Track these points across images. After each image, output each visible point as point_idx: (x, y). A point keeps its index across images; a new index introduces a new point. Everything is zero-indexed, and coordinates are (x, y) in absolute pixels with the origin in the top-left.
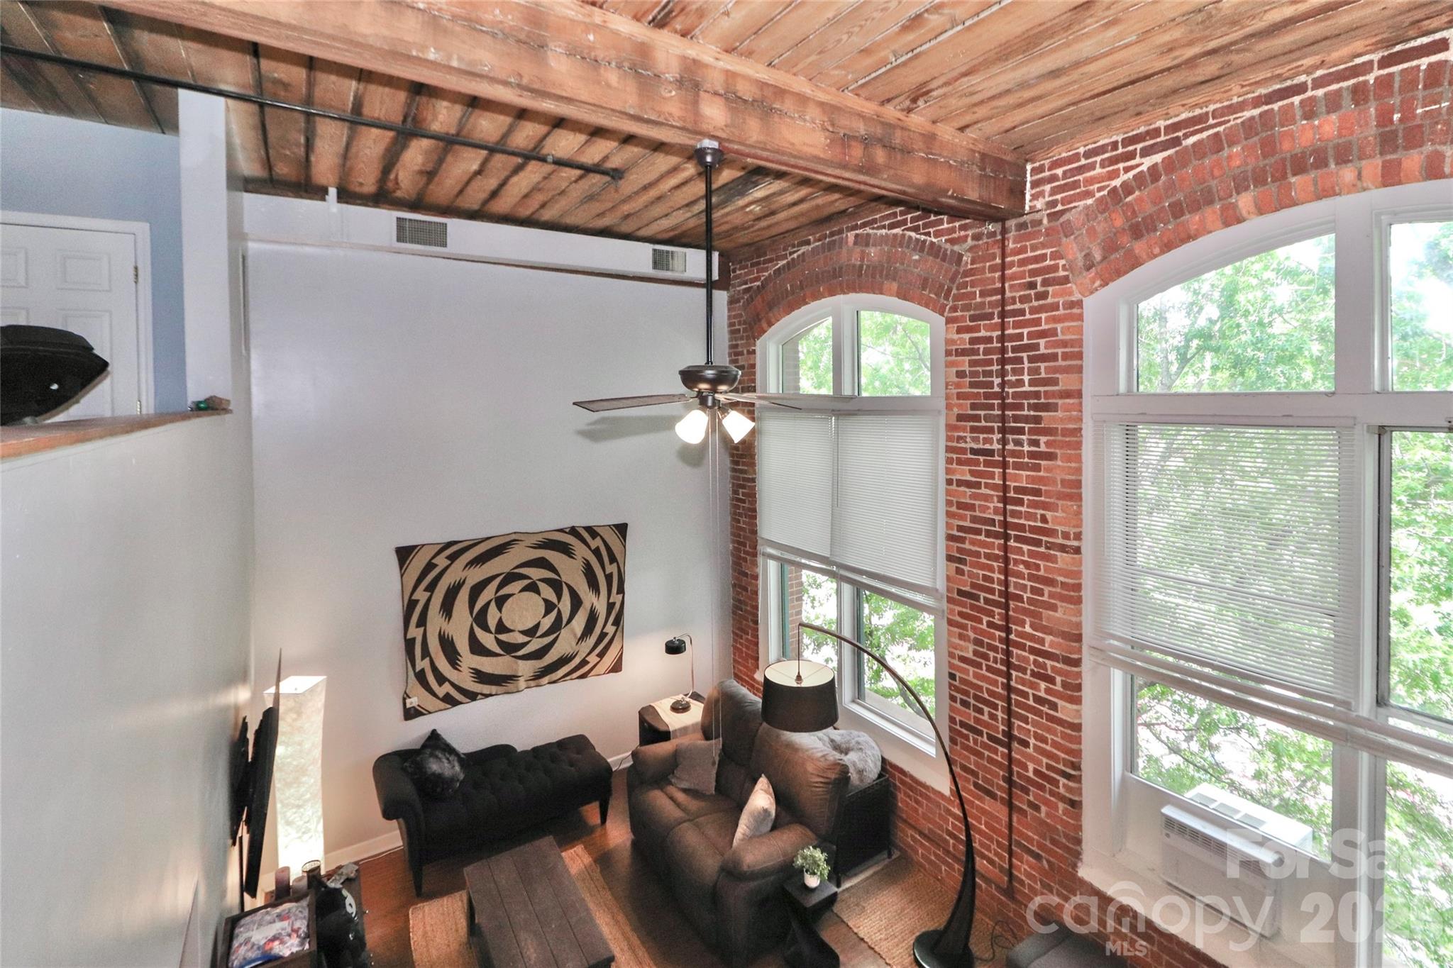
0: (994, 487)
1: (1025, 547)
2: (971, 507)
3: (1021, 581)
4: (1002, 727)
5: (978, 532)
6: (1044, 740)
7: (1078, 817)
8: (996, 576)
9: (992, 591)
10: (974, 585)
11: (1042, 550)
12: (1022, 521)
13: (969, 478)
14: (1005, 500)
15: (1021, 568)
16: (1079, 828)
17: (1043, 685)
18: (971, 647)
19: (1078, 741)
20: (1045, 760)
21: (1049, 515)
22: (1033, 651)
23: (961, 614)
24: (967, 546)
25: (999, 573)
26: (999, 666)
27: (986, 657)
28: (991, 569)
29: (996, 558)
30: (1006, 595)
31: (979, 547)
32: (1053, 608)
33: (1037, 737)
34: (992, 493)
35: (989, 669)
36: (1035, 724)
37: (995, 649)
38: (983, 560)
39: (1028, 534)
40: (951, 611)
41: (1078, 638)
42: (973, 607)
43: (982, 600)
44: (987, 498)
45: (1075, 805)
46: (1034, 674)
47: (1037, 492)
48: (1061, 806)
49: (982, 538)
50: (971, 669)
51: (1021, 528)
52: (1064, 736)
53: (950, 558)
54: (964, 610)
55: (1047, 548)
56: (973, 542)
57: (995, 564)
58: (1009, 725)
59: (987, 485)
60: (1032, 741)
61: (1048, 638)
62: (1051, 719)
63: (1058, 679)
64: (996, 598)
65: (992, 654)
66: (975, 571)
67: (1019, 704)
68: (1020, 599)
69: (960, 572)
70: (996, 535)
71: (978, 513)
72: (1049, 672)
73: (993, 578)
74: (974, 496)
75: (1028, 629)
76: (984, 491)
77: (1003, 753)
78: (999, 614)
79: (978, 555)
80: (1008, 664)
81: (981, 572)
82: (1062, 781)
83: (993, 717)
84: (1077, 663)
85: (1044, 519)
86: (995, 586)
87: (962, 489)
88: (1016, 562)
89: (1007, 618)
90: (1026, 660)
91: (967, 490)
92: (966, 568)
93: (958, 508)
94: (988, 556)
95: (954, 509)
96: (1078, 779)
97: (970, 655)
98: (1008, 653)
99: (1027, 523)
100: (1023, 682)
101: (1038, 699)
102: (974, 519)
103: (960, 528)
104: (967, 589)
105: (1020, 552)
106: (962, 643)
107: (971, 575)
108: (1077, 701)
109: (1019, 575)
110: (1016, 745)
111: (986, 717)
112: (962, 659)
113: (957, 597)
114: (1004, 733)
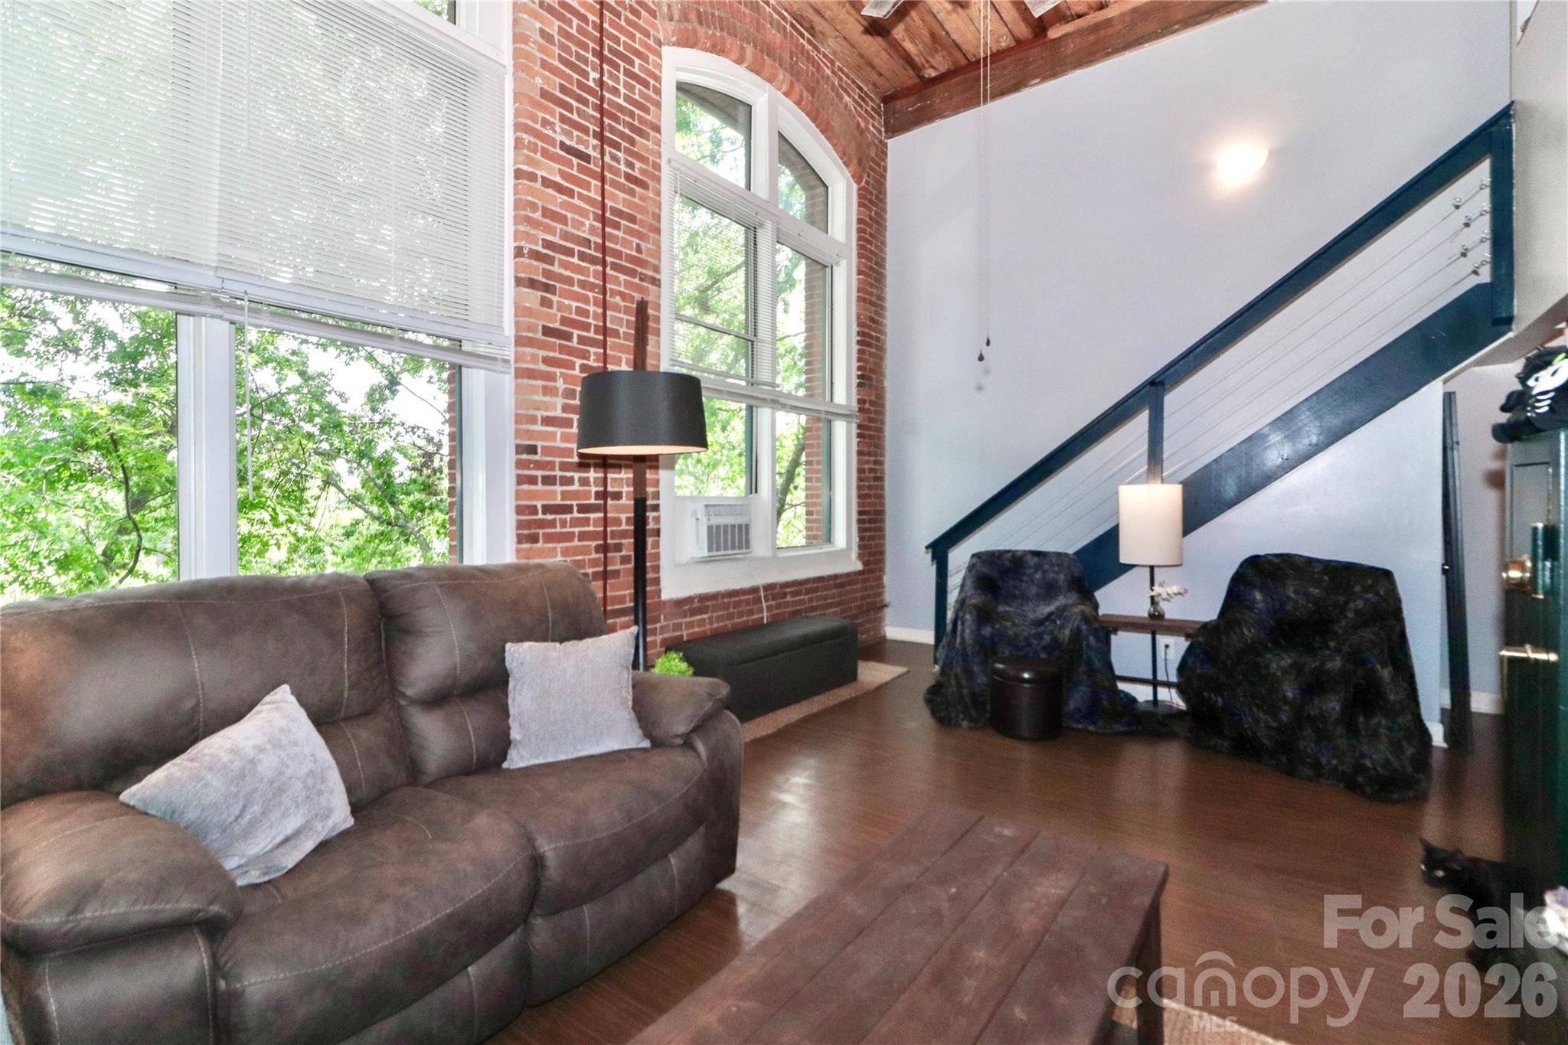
0: (589, 201)
1: (622, 277)
2: (563, 220)
3: (618, 315)
4: (594, 489)
5: (570, 252)
8: (591, 308)
9: (586, 327)
10: (564, 321)
11: (637, 280)
12: (618, 247)
13: (558, 179)
14: (603, 220)
15: (618, 299)
16: (659, 555)
18: (560, 401)
21: (643, 245)
23: (547, 361)
24: (556, 268)
25: (595, 304)
28: (586, 300)
29: (591, 287)
30: (604, 330)
31: (573, 271)
34: (587, 207)
38: (576, 288)
39: (624, 263)
40: (533, 358)
42: (562, 349)
43: (575, 339)
44: (583, 212)
45: (657, 533)
47: (632, 219)
49: (575, 260)
50: (559, 431)
51: (618, 254)
54: (551, 354)
55: (641, 279)
56: (565, 265)
57: (590, 294)
59: (581, 197)
64: (591, 334)
66: (566, 302)
69: (537, 301)
70: (592, 260)
71: (569, 229)
73: (588, 311)
74: (566, 206)
76: (576, 201)
77: (596, 520)
78: (595, 354)
79: (569, 281)
81: (574, 304)
83: (586, 481)
85: (639, 249)
86: (590, 321)
87: (550, 191)
88: (614, 293)
89: (604, 357)
91: (558, 195)
92: (555, 299)
93: (544, 215)
94: (583, 284)
97: (560, 411)
99: (625, 250)
102: (566, 236)
103: (547, 244)
104: (556, 325)
105: (616, 281)
106: (547, 399)
107: (560, 307)
109: (617, 309)
110: (610, 502)
111: (576, 487)
112: (548, 421)
113: (539, 336)
114: (598, 495)
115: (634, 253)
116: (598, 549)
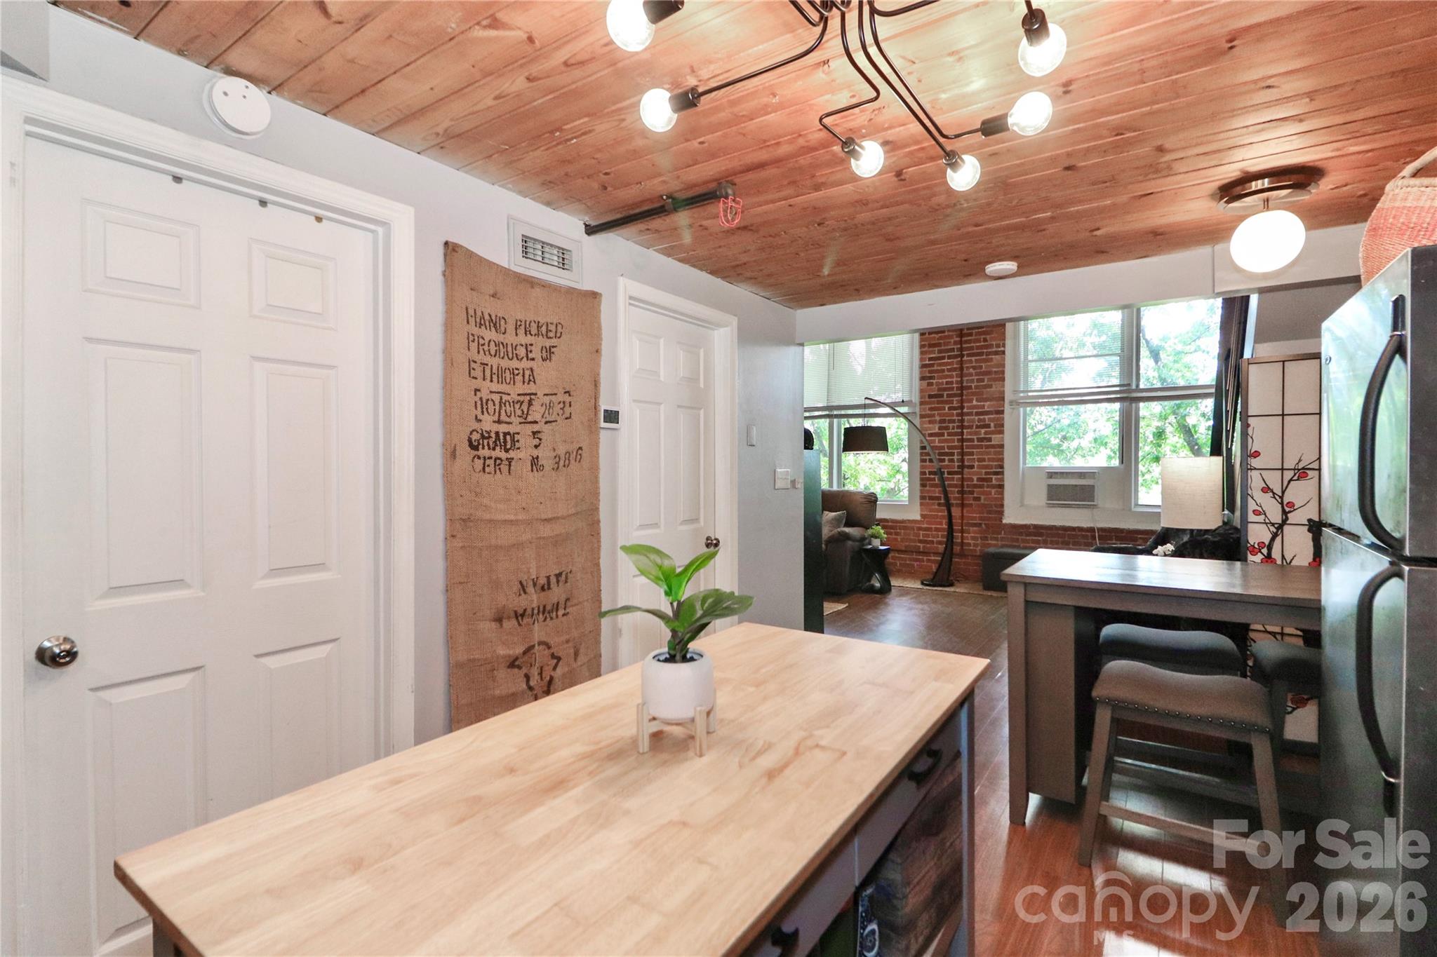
1: (973, 359)
2: (938, 345)
3: (971, 378)
4: (956, 464)
5: (943, 358)
6: (984, 460)
7: (1002, 493)
8: (955, 379)
9: (952, 389)
10: (939, 390)
12: (972, 344)
14: (961, 335)
15: (971, 370)
16: (1002, 499)
17: (983, 431)
18: (937, 426)
19: (1002, 453)
20: (984, 471)
21: (988, 337)
22: (977, 414)
23: (931, 409)
24: (935, 368)
25: (957, 377)
26: (956, 430)
27: (947, 428)
28: (951, 377)
29: (955, 370)
30: (962, 388)
31: (944, 366)
32: (990, 386)
33: (979, 460)
35: (949, 434)
36: (978, 453)
37: (953, 421)
38: (946, 373)
39: (975, 351)
40: (924, 410)
41: (1003, 399)
42: (939, 402)
43: (945, 396)
44: (949, 337)
45: (1001, 486)
46: (978, 427)
48: (993, 491)
49: (946, 360)
51: (971, 348)
52: (996, 453)
53: (922, 378)
54: (933, 406)
56: (940, 365)
57: (954, 373)
58: (962, 461)
60: (976, 464)
61: (987, 404)
62: (987, 447)
63: (992, 425)
64: (955, 392)
65: (951, 425)
66: (941, 381)
67: (968, 447)
68: (970, 387)
69: (930, 384)
70: (956, 357)
71: (942, 347)
72: (987, 422)
73: (953, 381)
74: (940, 338)
75: (975, 403)
76: (947, 333)
77: (958, 478)
78: (956, 400)
79: (943, 371)
80: (962, 427)
81: (944, 381)
82: (994, 477)
83: (951, 461)
84: (1002, 412)
85: (985, 340)
86: (954, 385)
87: (933, 335)
88: (968, 368)
89: (962, 401)
90: (973, 421)
91: (936, 335)
92: (934, 381)
93: (930, 347)
94: (949, 370)
95: (926, 349)
96: (1002, 473)
97: (937, 430)
98: (962, 421)
100: (970, 434)
101: (980, 440)
102: (940, 351)
103: (930, 359)
104: (935, 393)
105: (971, 361)
106: (931, 425)
107: (938, 384)
108: (1002, 432)
109: (970, 375)
110: (966, 470)
111: (946, 463)
112: (931, 435)
113: (927, 399)
114: (959, 467)
115: (982, 344)
116: (958, 492)
